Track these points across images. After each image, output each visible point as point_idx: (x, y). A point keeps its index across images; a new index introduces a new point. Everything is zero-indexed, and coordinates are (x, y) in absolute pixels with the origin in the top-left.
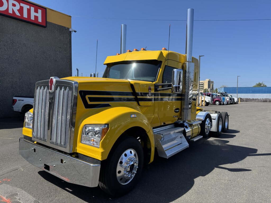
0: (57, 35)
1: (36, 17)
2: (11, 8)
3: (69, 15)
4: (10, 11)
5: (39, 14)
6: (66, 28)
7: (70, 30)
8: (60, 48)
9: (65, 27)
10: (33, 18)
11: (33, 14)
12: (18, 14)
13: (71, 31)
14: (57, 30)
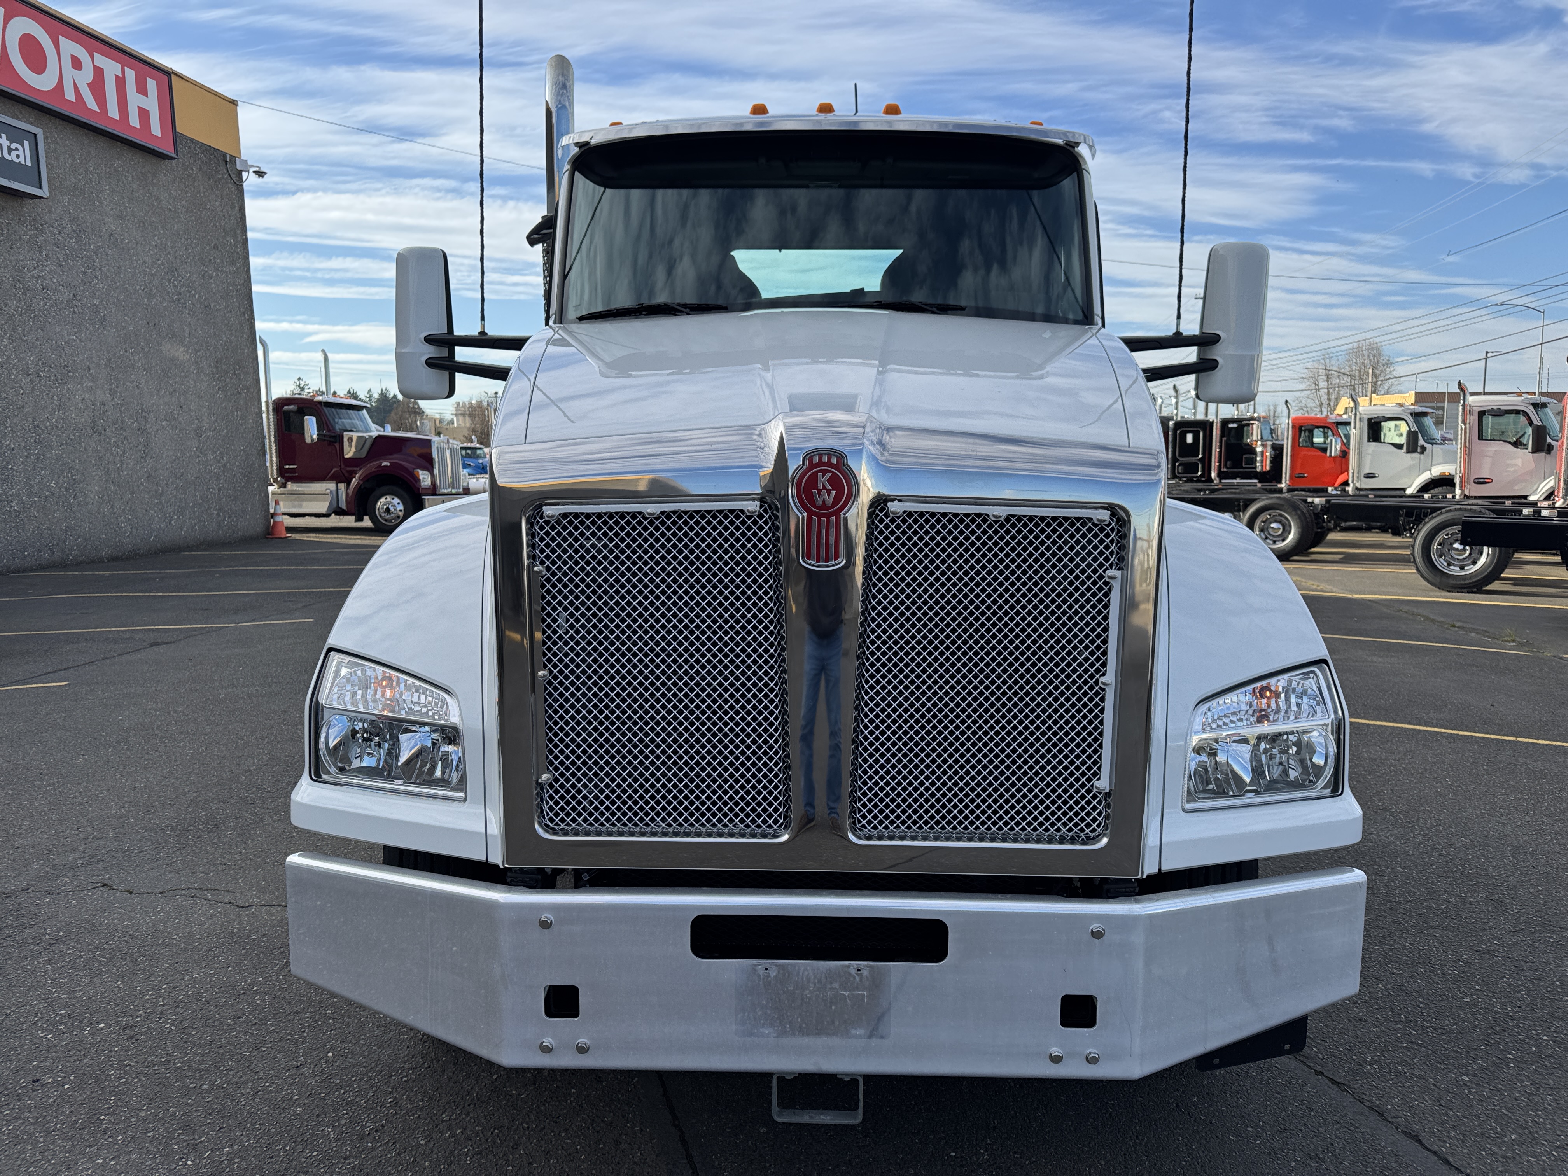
0: (202, 189)
1: (144, 114)
2: (69, 72)
4: (70, 95)
5: (152, 103)
6: (228, 160)
7: (239, 167)
9: (224, 154)
10: (134, 121)
11: (134, 100)
12: (91, 103)
13: (241, 171)
14: (201, 169)
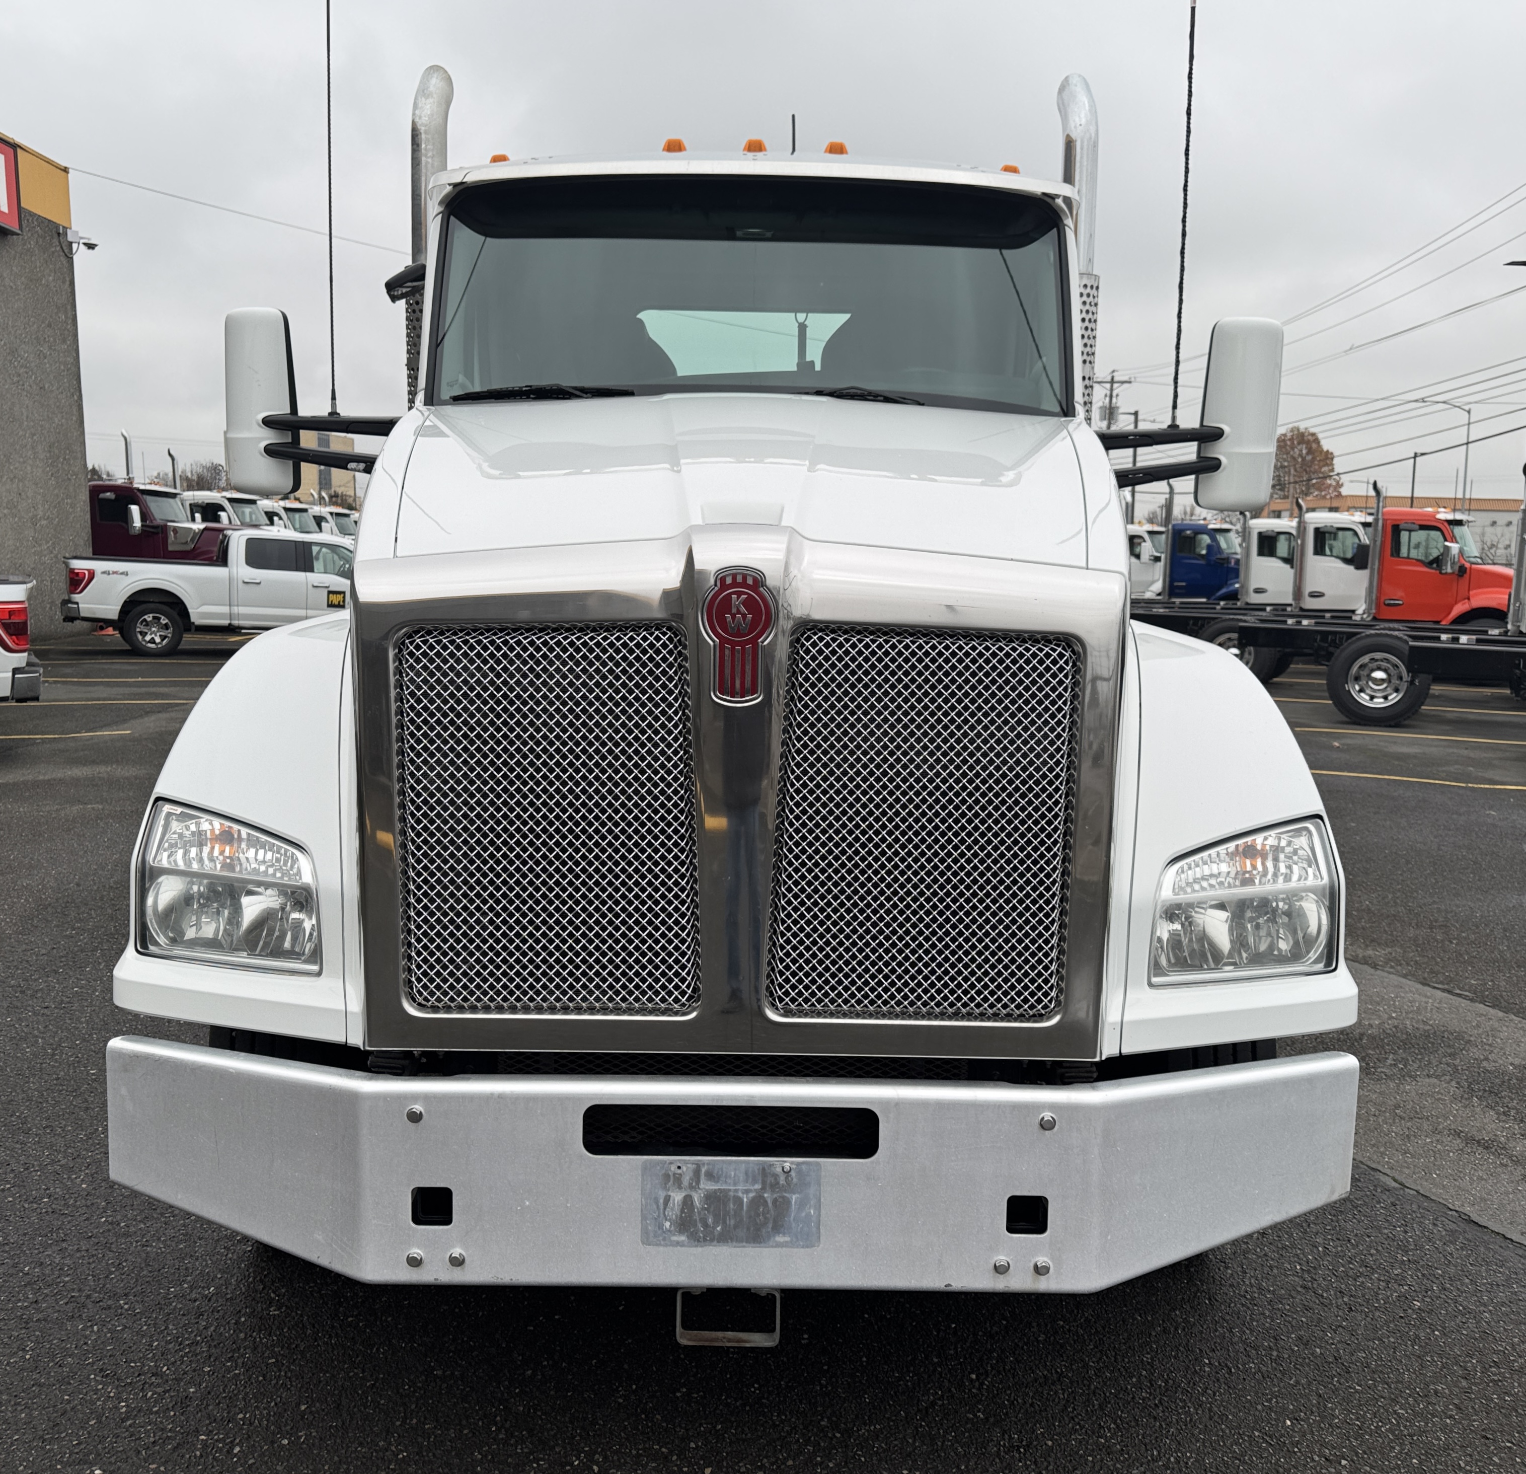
0: (38, 264)
3: (64, 163)
6: (61, 231)
8: (50, 325)
9: (57, 226)
13: (71, 243)
